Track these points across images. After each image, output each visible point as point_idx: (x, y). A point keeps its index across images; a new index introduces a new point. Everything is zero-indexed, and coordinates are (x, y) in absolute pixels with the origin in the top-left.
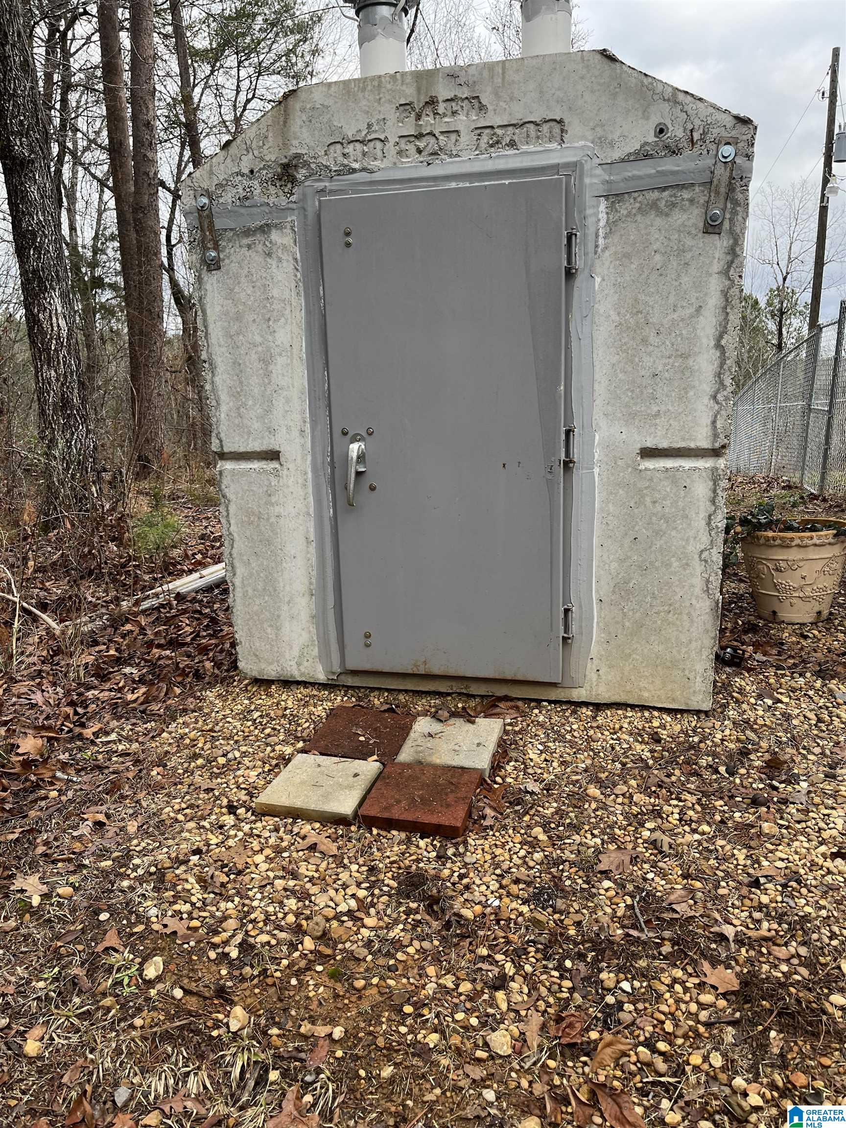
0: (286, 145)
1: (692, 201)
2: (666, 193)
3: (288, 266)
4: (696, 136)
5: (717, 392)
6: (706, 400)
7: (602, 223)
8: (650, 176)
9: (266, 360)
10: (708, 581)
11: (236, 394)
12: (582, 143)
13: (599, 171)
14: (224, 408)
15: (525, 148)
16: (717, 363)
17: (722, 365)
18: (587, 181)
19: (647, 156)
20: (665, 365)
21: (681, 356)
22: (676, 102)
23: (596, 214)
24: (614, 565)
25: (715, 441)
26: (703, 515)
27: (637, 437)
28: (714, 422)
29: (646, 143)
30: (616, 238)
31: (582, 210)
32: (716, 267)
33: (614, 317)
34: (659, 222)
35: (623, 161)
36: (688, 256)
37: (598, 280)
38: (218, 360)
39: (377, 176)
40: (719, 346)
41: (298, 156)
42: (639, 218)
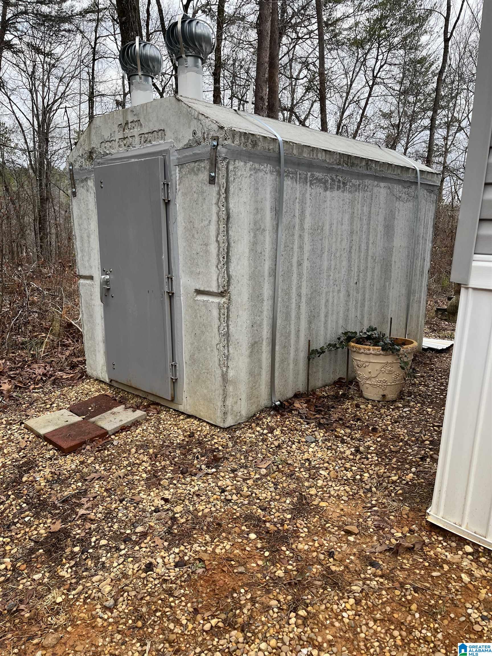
0: (90, 144)
1: (205, 167)
2: (196, 164)
3: (93, 195)
4: (205, 136)
5: (218, 264)
6: (214, 268)
7: (178, 178)
8: (190, 155)
9: (89, 237)
10: (220, 360)
11: (82, 251)
12: (170, 140)
13: (176, 153)
14: (79, 256)
15: (154, 143)
16: (217, 249)
17: (219, 250)
18: (172, 158)
19: (191, 146)
20: (201, 248)
21: (205, 244)
22: (199, 120)
23: (175, 174)
24: (189, 346)
25: (218, 289)
26: (216, 326)
27: (193, 284)
28: (218, 279)
29: (190, 140)
30: (182, 185)
31: (170, 172)
32: (214, 201)
33: (183, 224)
34: (195, 178)
35: (183, 149)
36: (205, 194)
37: (178, 205)
38: (77, 235)
39: (113, 157)
40: (217, 241)
41: (93, 148)
42: (188, 175)
